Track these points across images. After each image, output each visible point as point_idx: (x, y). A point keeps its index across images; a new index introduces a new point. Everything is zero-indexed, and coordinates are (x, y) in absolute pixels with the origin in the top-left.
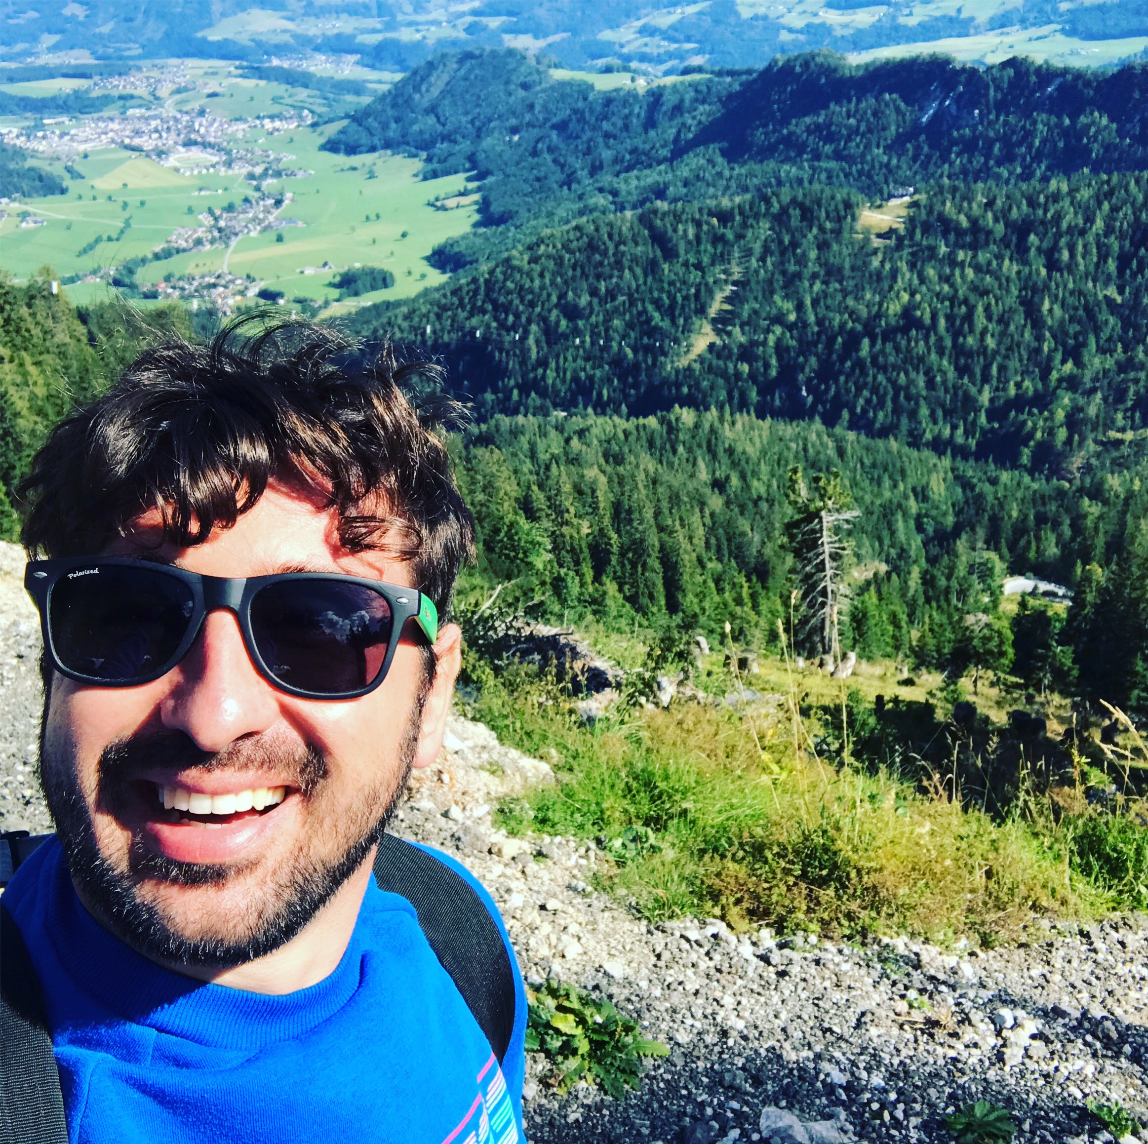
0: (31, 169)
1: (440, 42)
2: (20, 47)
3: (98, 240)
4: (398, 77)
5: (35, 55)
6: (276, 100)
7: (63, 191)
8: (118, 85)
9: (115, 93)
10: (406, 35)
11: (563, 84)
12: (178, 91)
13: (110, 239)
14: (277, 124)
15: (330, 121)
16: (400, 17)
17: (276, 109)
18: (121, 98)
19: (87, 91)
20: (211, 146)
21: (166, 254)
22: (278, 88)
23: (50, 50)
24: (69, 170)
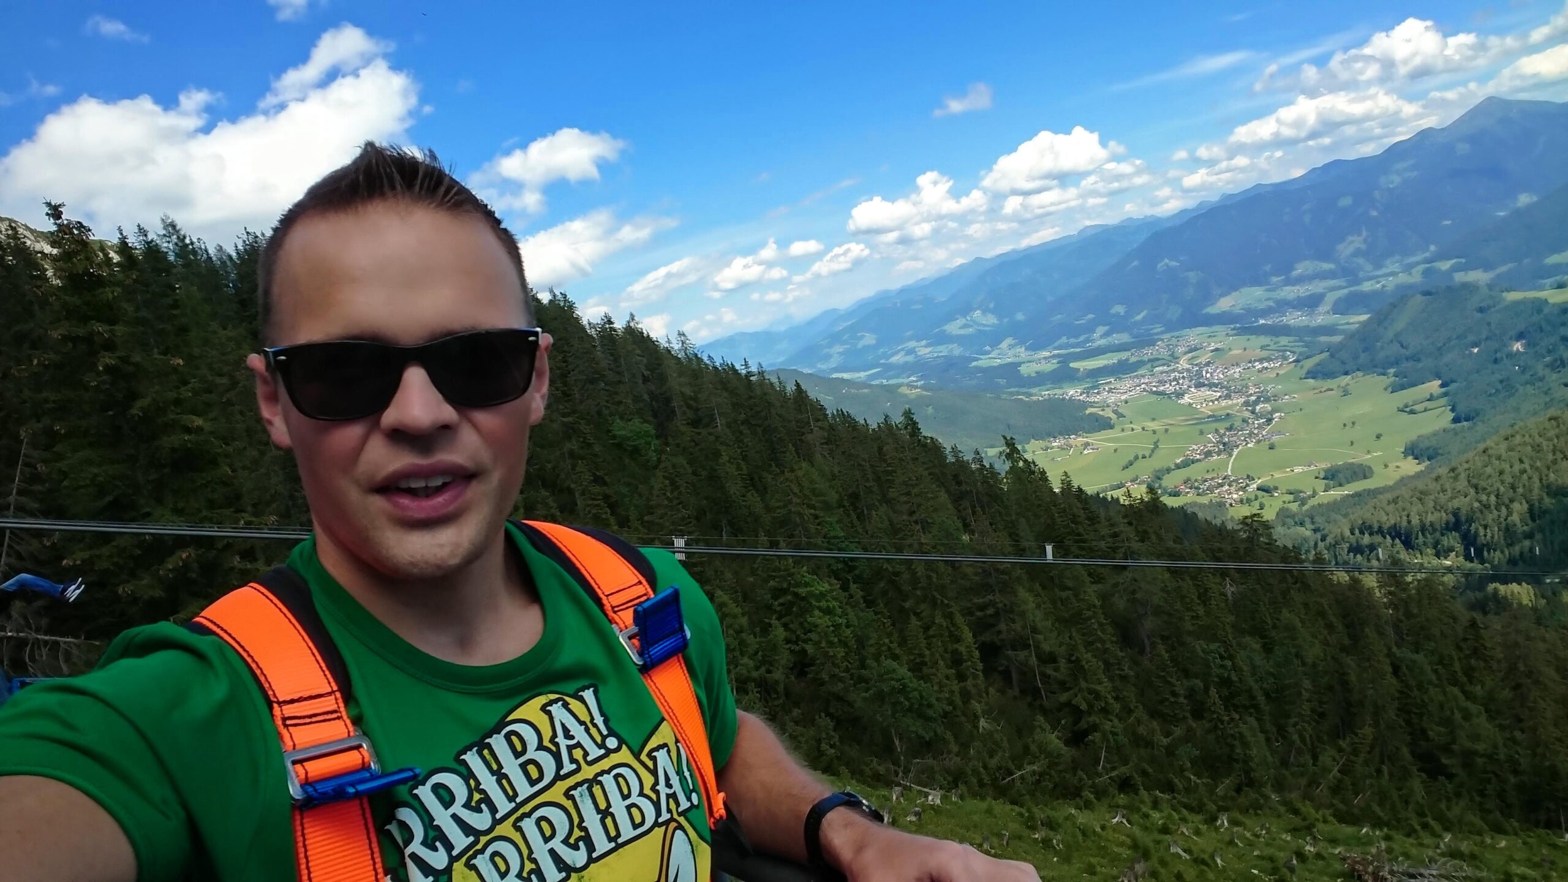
0: (1090, 414)
1: (1399, 287)
2: (1082, 338)
3: (1136, 458)
4: (1364, 317)
5: (1093, 341)
6: (1263, 348)
7: (1112, 427)
8: (1148, 353)
9: (1146, 358)
10: (1367, 287)
11: (1517, 303)
12: (1190, 351)
13: (1144, 457)
14: (1266, 365)
15: (1308, 357)
16: (1361, 274)
17: (1265, 354)
18: (1150, 361)
19: (1127, 360)
20: (1216, 385)
21: (1186, 464)
22: (1264, 340)
23: (1102, 337)
24: (1115, 412)
